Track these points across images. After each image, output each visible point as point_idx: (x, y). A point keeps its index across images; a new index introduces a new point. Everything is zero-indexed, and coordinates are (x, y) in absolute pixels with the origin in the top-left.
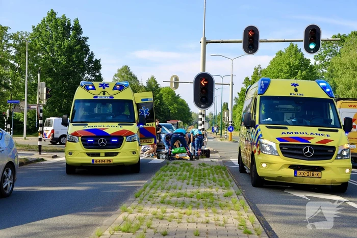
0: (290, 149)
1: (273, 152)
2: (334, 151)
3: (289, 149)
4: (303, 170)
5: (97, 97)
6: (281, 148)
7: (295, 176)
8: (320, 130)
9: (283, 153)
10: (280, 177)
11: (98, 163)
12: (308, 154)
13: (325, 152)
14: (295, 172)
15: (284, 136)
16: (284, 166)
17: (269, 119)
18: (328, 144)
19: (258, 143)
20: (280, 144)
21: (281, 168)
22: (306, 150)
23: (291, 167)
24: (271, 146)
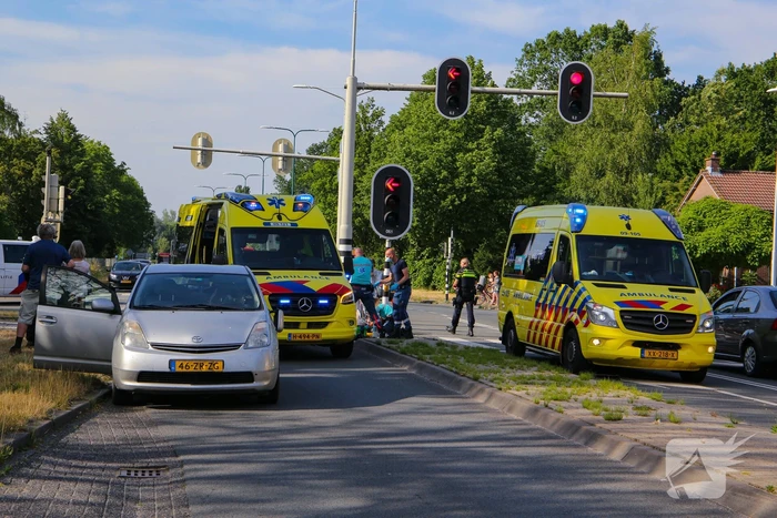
0: (636, 318)
1: (609, 323)
2: (695, 321)
3: (634, 318)
4: (653, 348)
5: (269, 224)
6: (622, 317)
7: (642, 357)
8: (671, 290)
9: (625, 324)
10: (620, 360)
11: (298, 339)
12: (661, 325)
13: (681, 322)
14: (642, 352)
15: (624, 299)
16: (626, 343)
17: (593, 272)
18: (686, 311)
19: (584, 309)
20: (621, 312)
21: (622, 346)
22: (658, 319)
23: (636, 344)
24: (605, 314)
